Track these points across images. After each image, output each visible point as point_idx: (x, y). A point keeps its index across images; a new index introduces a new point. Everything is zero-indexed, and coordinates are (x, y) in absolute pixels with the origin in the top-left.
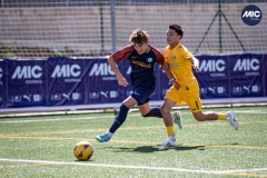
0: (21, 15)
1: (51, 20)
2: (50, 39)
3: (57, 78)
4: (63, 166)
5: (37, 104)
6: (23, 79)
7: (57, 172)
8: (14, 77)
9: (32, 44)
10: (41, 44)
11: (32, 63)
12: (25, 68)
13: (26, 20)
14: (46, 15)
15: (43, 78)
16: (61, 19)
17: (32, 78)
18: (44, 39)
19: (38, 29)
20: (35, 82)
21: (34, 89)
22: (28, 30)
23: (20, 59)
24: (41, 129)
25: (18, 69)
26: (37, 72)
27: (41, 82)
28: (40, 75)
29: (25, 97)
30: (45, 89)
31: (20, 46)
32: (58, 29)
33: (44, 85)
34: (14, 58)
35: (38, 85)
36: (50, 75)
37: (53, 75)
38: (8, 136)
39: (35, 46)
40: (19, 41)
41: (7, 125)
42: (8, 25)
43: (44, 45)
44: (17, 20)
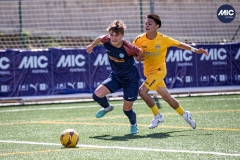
0: (65, 7)
1: (93, 11)
2: (92, 29)
3: (99, 66)
4: (107, 150)
5: (80, 91)
6: (67, 68)
7: (101, 156)
8: (59, 65)
9: (75, 34)
10: (84, 34)
11: (75, 53)
12: (69, 57)
13: (69, 11)
14: (88, 6)
15: (86, 66)
16: (103, 10)
17: (76, 67)
18: (87, 29)
19: (81, 20)
20: (79, 70)
21: (77, 77)
22: (71, 20)
23: (64, 48)
24: (85, 115)
25: (63, 57)
26: (80, 60)
27: (84, 70)
28: (83, 63)
29: (69, 84)
30: (88, 76)
31: (64, 36)
32: (99, 20)
33: (87, 73)
34: (59, 48)
35: (82, 72)
36: (92, 64)
37: (96, 64)
38: (54, 122)
39: (78, 35)
40: (63, 31)
41: (53, 111)
42: (53, 16)
43: (87, 35)
44: (61, 12)
